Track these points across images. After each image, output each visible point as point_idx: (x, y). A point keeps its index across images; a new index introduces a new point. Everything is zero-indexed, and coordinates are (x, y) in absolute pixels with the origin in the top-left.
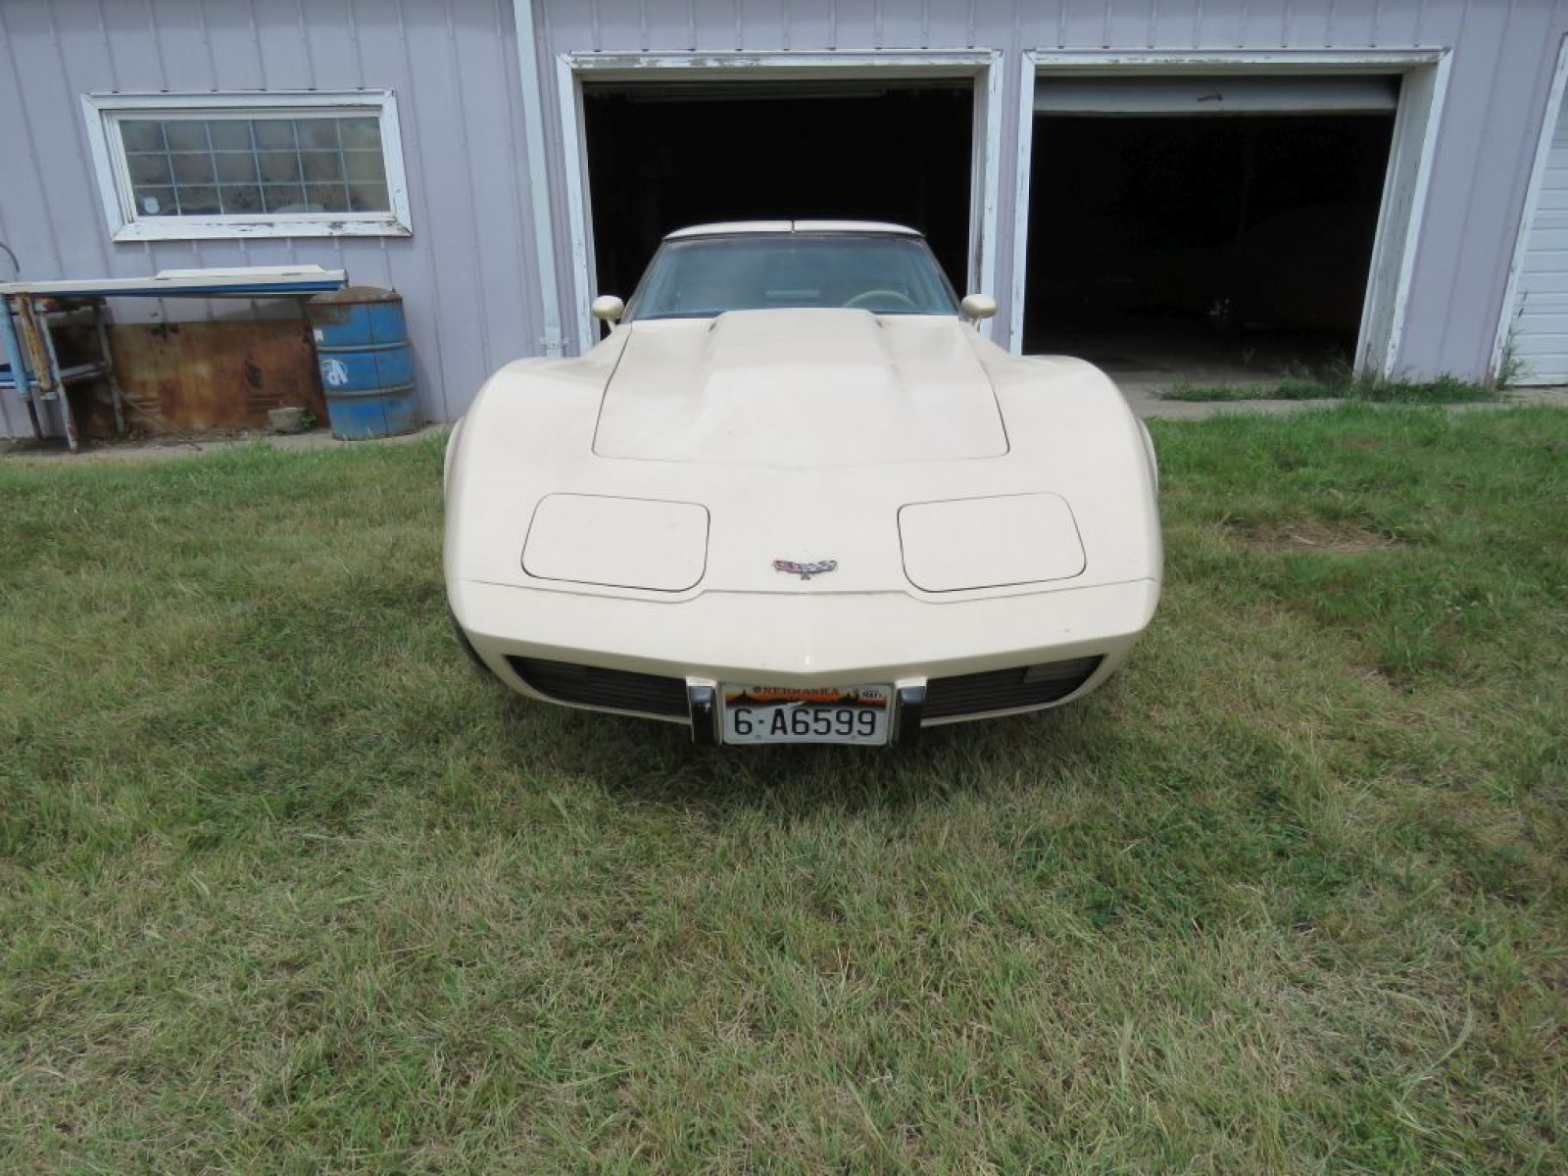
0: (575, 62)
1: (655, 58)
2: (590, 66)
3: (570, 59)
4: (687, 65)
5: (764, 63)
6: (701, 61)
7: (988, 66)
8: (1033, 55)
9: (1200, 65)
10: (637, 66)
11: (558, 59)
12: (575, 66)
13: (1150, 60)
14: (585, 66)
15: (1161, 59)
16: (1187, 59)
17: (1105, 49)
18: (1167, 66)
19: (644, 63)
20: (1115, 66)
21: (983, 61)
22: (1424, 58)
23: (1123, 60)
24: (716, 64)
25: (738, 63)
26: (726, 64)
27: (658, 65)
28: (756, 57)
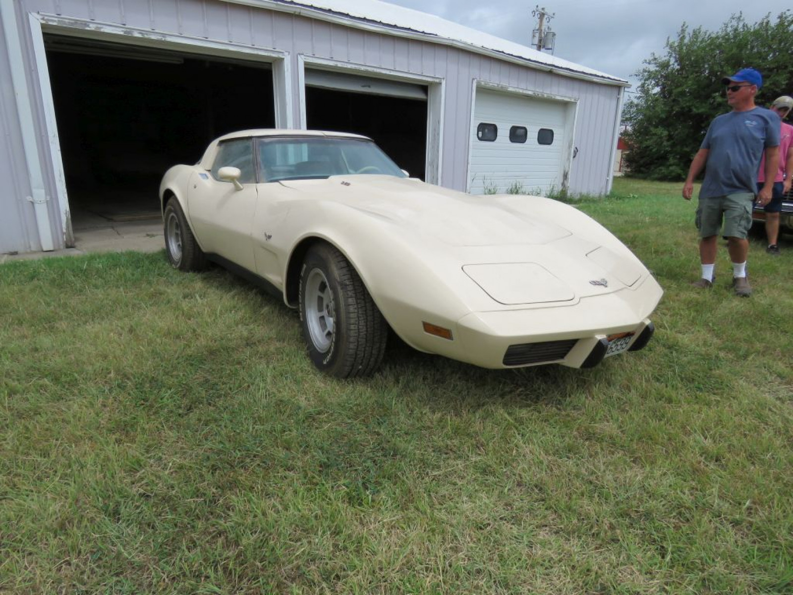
0: (43, 19)
1: (99, 26)
2: (55, 24)
3: (39, 17)
4: (122, 33)
5: (169, 39)
6: (129, 33)
7: (283, 59)
8: (302, 56)
9: (367, 71)
10: (88, 28)
11: (30, 16)
12: (43, 22)
13: (349, 66)
14: (50, 23)
15: (353, 67)
16: (363, 68)
17: (331, 59)
18: (356, 70)
19: (92, 27)
20: (336, 67)
21: (281, 56)
22: (437, 81)
23: (339, 65)
24: (140, 36)
25: (153, 37)
26: (146, 36)
27: (102, 30)
28: (164, 35)
